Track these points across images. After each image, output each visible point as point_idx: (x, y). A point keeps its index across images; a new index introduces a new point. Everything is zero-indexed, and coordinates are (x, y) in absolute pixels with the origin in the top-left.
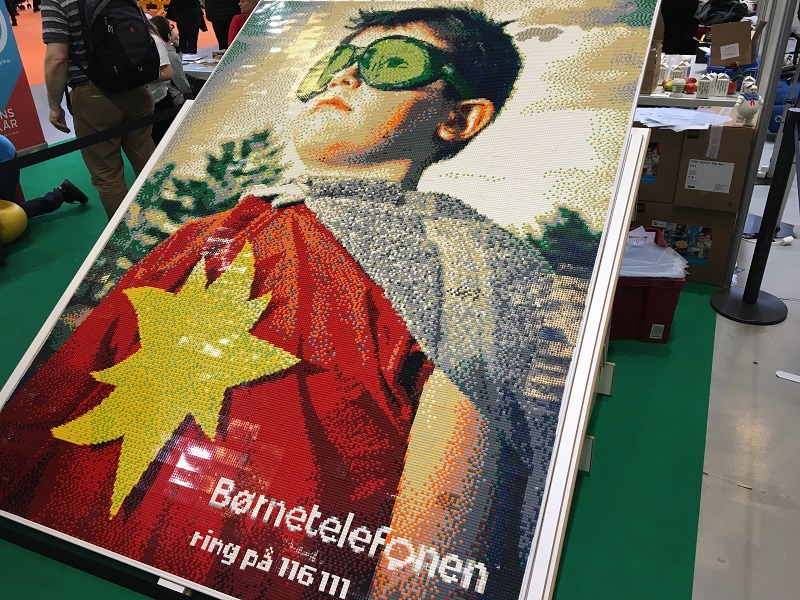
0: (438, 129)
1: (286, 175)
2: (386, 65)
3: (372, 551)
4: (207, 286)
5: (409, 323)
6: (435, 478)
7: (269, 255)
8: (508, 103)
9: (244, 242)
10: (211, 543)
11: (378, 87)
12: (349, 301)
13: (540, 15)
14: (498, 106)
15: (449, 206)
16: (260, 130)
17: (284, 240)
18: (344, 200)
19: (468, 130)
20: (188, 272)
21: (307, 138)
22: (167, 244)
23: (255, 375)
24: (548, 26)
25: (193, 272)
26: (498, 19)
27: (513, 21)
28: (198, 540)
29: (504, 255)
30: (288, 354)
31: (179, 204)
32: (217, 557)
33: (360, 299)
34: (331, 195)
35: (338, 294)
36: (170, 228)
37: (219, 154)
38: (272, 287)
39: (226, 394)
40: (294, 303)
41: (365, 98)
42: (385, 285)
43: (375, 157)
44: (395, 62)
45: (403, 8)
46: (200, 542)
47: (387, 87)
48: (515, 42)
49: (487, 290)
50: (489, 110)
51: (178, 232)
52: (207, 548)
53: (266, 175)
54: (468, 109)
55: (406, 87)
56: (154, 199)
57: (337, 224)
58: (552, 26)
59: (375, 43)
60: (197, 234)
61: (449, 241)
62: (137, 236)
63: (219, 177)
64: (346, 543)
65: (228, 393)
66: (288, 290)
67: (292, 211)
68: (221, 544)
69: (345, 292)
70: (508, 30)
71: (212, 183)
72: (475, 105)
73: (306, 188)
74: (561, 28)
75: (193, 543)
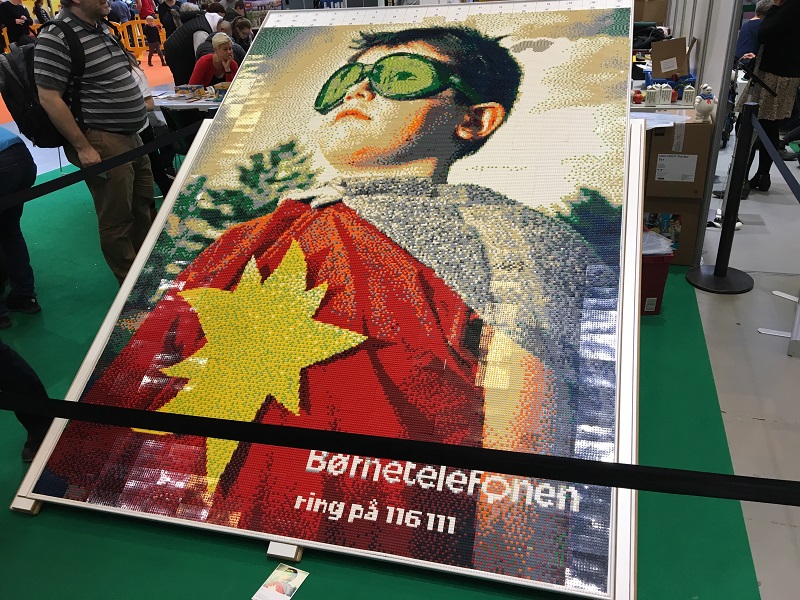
0: (456, 130)
1: (320, 179)
2: (396, 78)
3: (470, 490)
4: (262, 282)
5: (464, 296)
6: (515, 423)
7: (318, 250)
8: (516, 105)
9: (291, 241)
10: (315, 504)
11: (392, 98)
12: (403, 282)
13: (530, 30)
14: (508, 108)
15: (479, 195)
16: (286, 140)
17: (329, 235)
18: (380, 197)
19: (485, 129)
20: (241, 271)
21: (333, 145)
22: (214, 248)
23: (326, 355)
24: (538, 39)
25: (246, 271)
26: (492, 34)
27: (506, 36)
28: (302, 503)
29: (539, 231)
30: (354, 333)
31: (219, 212)
32: (323, 516)
33: (414, 280)
34: (367, 193)
35: (392, 278)
36: (214, 234)
37: (249, 165)
38: (327, 277)
39: (301, 374)
40: (350, 289)
41: (381, 108)
42: (434, 266)
43: (403, 157)
44: (404, 76)
45: (402, 29)
46: (304, 505)
47: (400, 98)
48: (512, 53)
49: (530, 262)
50: (500, 111)
51: (223, 237)
52: (313, 508)
53: (299, 181)
54: (481, 111)
55: (418, 97)
56: (192, 209)
57: (378, 218)
58: (542, 38)
59: (381, 60)
60: (242, 237)
61: (485, 224)
62: (182, 243)
63: (254, 185)
64: (445, 486)
65: (304, 372)
66: (342, 278)
67: (332, 210)
68: (325, 503)
69: (398, 275)
70: (503, 43)
71: (247, 191)
72: (486, 108)
73: (342, 189)
74: (550, 39)
75: (297, 506)
